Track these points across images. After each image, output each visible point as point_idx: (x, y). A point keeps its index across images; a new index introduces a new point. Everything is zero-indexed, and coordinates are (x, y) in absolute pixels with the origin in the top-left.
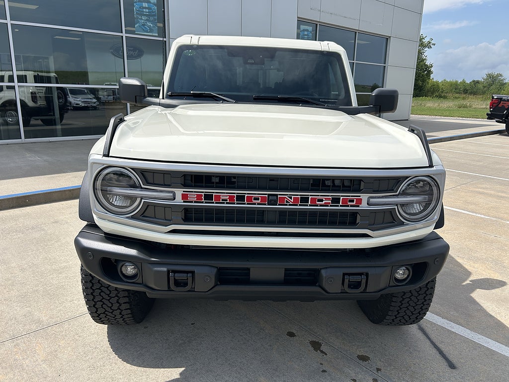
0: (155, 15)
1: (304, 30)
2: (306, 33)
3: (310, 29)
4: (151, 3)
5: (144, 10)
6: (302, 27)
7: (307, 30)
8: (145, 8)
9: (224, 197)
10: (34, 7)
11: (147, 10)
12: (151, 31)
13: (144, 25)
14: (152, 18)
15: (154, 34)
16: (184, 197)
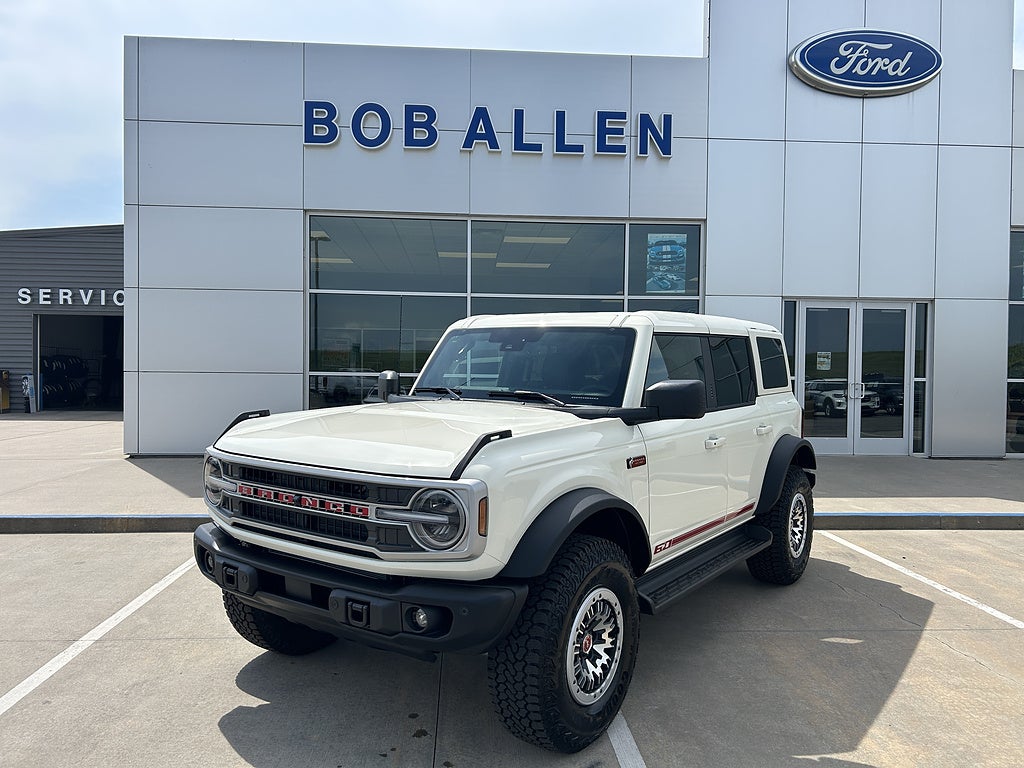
0: (682, 262)
4: (677, 244)
5: (664, 257)
8: (667, 253)
10: (547, 266)
11: (669, 256)
12: (674, 286)
13: (660, 279)
14: (676, 267)
15: (678, 292)
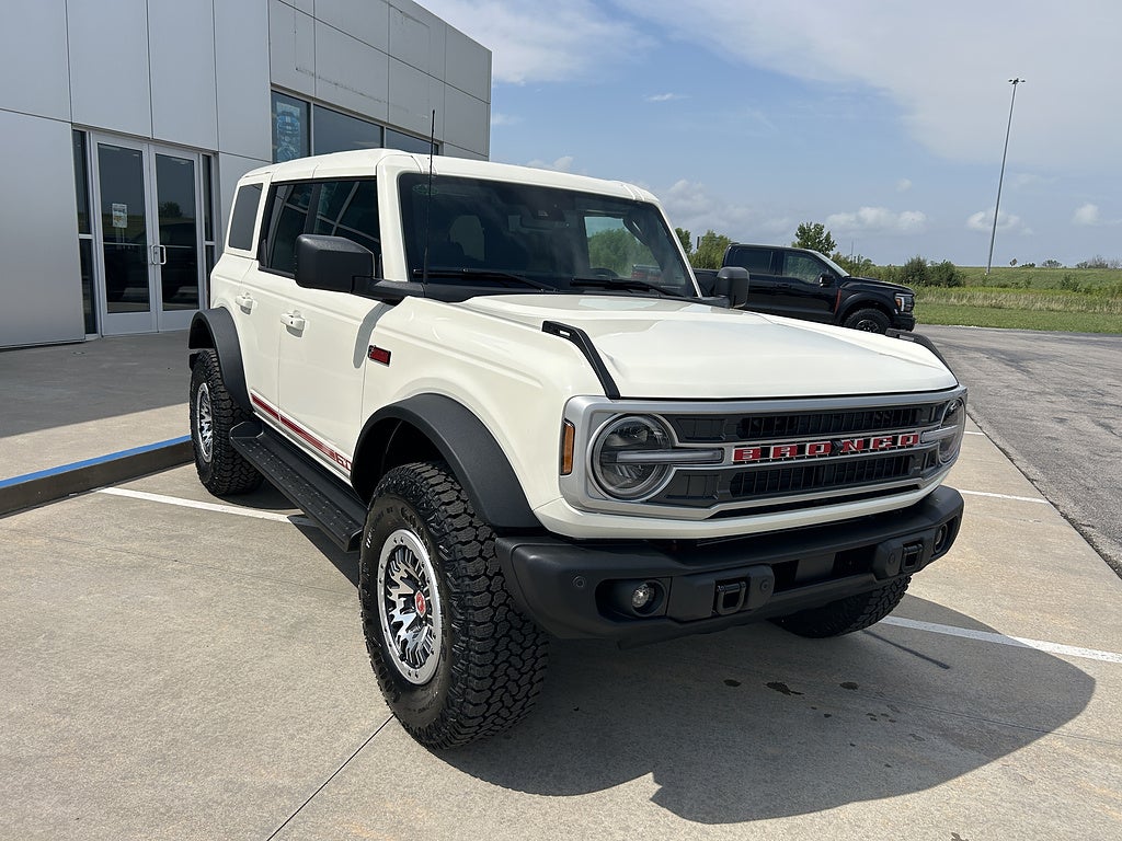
1: (285, 113)
2: (288, 119)
3: (296, 111)
6: (281, 106)
7: (291, 114)
9: (782, 451)
16: (739, 454)
